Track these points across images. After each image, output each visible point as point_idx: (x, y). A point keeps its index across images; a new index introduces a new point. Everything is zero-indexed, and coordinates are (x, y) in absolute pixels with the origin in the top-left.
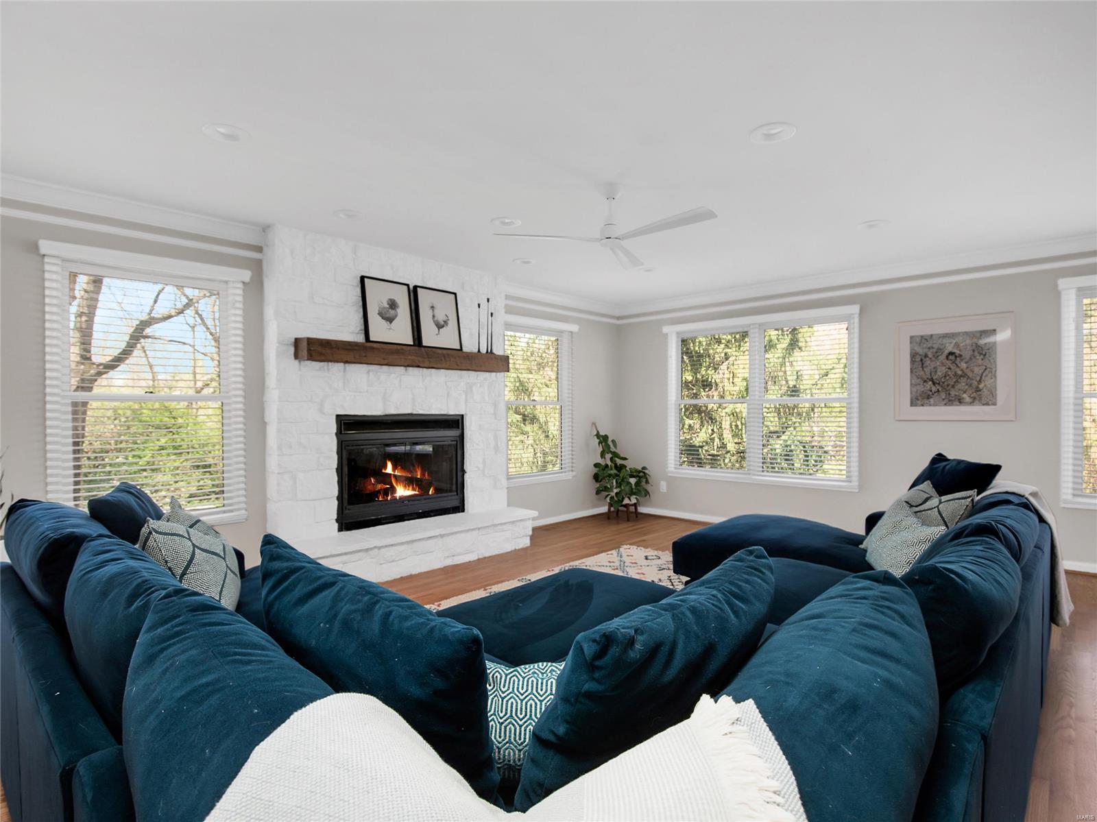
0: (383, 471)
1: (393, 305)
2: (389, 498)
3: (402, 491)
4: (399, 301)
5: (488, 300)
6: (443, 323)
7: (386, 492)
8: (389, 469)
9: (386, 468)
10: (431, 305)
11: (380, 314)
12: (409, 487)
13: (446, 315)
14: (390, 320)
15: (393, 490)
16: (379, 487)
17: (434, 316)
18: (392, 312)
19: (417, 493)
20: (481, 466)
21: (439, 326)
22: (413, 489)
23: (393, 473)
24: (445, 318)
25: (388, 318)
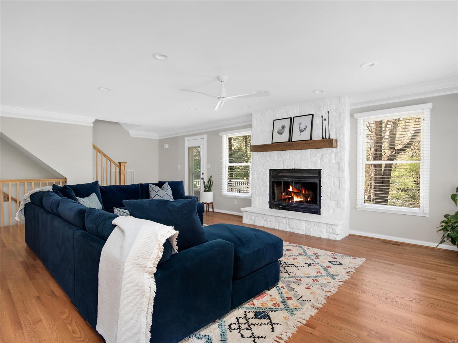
0: (288, 190)
1: (283, 127)
2: (291, 202)
3: (296, 199)
4: (286, 126)
5: (328, 112)
6: (303, 129)
7: (289, 199)
8: (291, 189)
9: (289, 189)
10: (299, 123)
11: (278, 133)
12: (299, 197)
13: (306, 126)
14: (281, 134)
15: (292, 198)
16: (286, 196)
17: (300, 128)
18: (283, 130)
19: (302, 200)
20: (329, 195)
21: (301, 131)
22: (301, 198)
23: (292, 191)
24: (305, 127)
25: (280, 133)
